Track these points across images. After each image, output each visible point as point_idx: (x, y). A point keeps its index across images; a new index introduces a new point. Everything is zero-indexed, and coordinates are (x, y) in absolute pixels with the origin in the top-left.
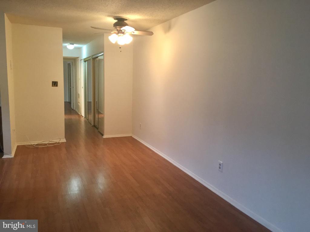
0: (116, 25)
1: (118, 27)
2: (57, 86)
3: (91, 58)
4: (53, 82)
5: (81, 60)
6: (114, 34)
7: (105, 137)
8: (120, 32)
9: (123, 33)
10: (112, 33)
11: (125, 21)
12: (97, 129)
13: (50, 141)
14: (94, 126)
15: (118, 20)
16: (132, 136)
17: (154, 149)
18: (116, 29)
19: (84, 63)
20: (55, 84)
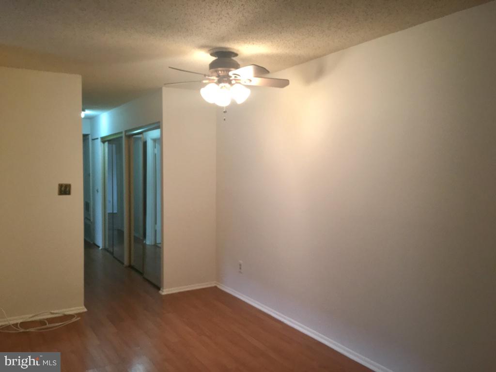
0: (213, 66)
1: (220, 69)
2: (69, 193)
3: (123, 135)
4: (61, 186)
5: (93, 140)
6: (210, 84)
7: (165, 291)
8: (224, 79)
9: (230, 82)
10: (204, 82)
11: (234, 58)
12: (141, 274)
13: (52, 313)
14: (131, 267)
15: (218, 56)
16: (218, 286)
17: (285, 318)
18: (215, 74)
19: (102, 144)
20: (65, 190)
